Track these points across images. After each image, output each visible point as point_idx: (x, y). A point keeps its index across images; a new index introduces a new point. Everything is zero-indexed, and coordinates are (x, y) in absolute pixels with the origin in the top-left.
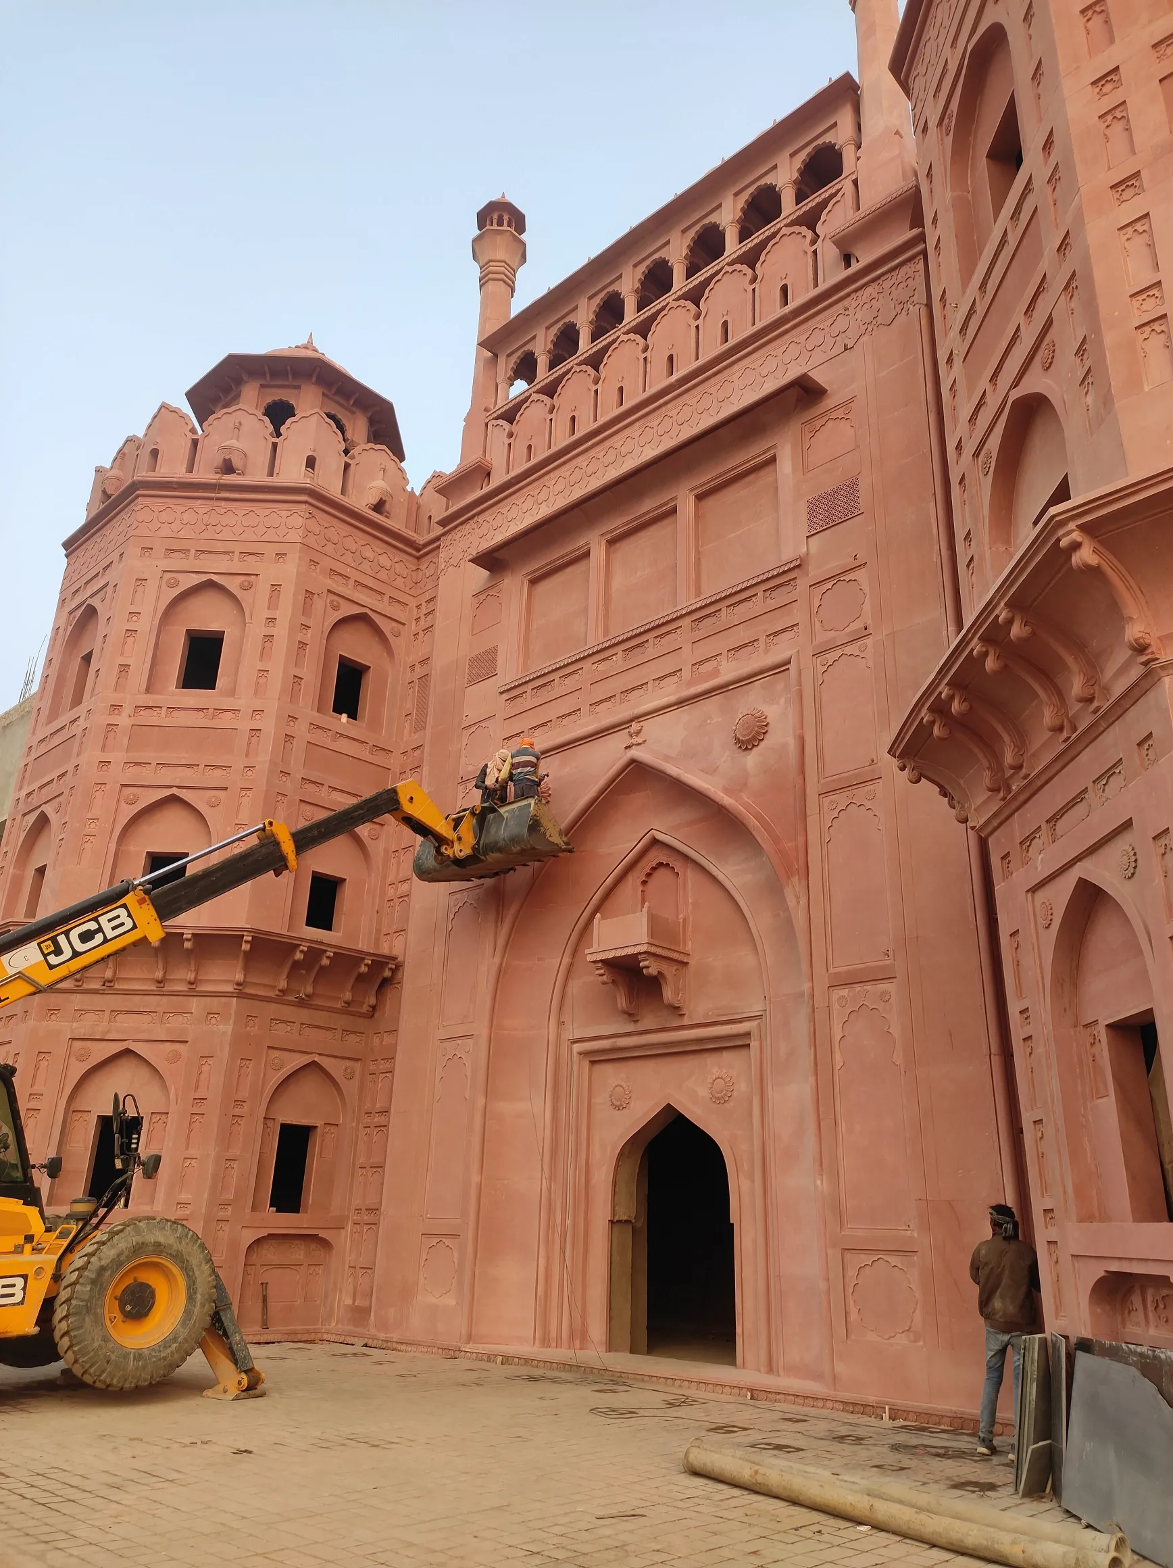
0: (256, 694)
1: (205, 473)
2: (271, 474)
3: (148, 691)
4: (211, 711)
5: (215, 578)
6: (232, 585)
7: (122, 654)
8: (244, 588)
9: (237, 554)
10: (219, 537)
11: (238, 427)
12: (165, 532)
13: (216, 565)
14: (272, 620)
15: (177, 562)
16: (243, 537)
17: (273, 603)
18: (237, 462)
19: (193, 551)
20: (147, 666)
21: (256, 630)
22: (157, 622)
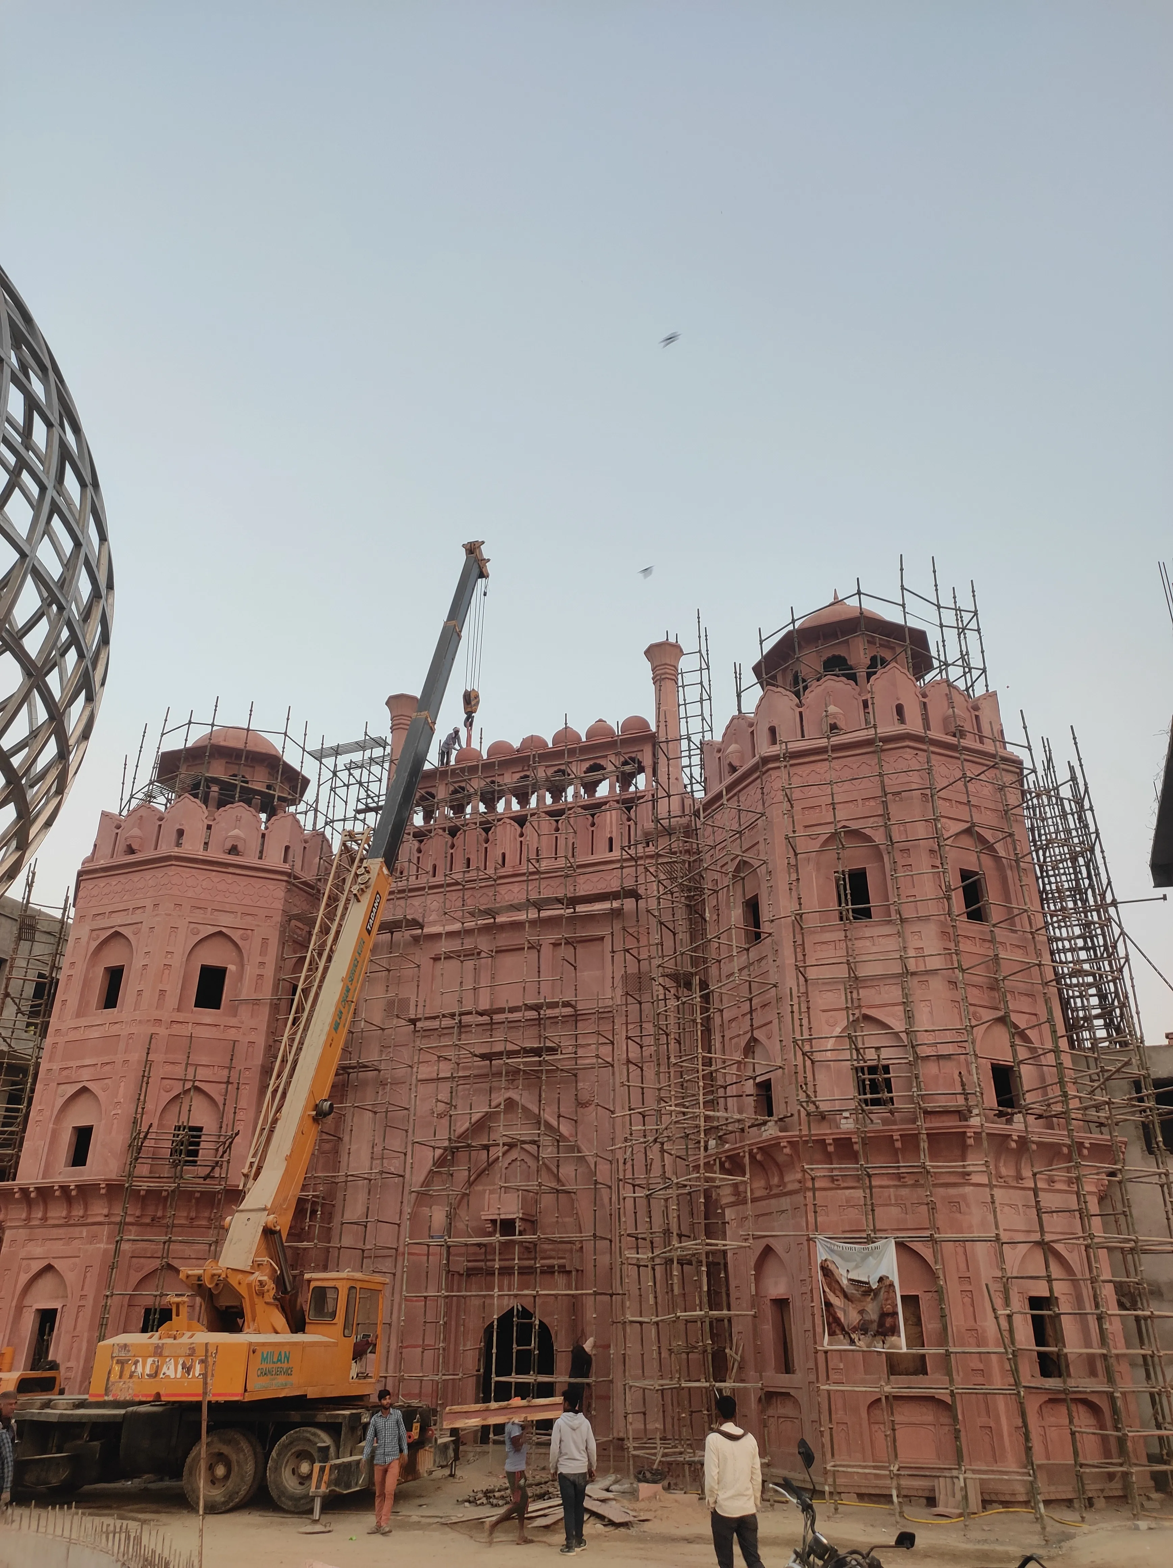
0: (252, 1016)
1: (216, 854)
2: (260, 858)
3: (179, 1010)
4: (222, 1027)
5: (224, 930)
6: (236, 936)
7: (161, 982)
8: (244, 939)
9: (239, 914)
10: (226, 900)
11: (238, 819)
12: (190, 894)
13: (225, 921)
14: (262, 964)
15: (198, 916)
16: (243, 902)
17: (263, 952)
18: (240, 848)
19: (209, 909)
20: (179, 991)
21: (250, 971)
22: (185, 960)
